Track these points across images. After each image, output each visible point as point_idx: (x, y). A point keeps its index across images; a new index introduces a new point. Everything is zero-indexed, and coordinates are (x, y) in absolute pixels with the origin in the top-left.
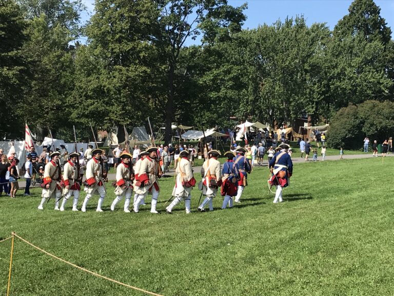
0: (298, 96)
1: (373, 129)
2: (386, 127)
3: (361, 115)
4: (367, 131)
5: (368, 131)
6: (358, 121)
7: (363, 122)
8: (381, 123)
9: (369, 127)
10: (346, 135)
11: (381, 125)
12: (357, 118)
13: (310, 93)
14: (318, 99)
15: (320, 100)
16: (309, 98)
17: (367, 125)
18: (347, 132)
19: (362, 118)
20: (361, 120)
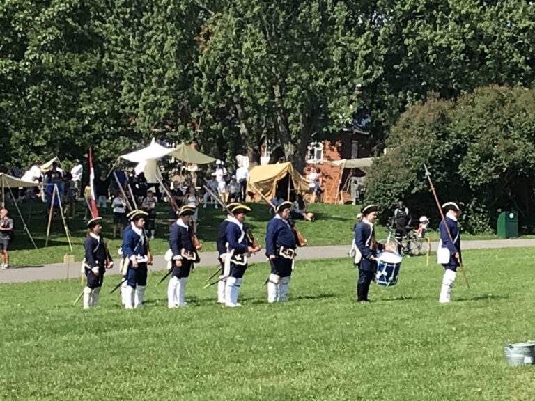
0: (309, 70)
1: (488, 167)
2: (526, 163)
3: (458, 127)
4: (471, 173)
5: (475, 174)
6: (447, 145)
7: (461, 150)
8: (510, 150)
9: (478, 164)
10: (412, 186)
11: (512, 156)
12: (445, 136)
13: (343, 60)
14: (365, 77)
15: (370, 80)
16: (339, 75)
17: (471, 157)
18: (414, 176)
19: (459, 136)
20: (459, 142)
